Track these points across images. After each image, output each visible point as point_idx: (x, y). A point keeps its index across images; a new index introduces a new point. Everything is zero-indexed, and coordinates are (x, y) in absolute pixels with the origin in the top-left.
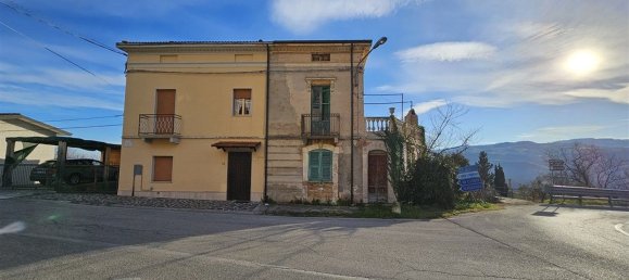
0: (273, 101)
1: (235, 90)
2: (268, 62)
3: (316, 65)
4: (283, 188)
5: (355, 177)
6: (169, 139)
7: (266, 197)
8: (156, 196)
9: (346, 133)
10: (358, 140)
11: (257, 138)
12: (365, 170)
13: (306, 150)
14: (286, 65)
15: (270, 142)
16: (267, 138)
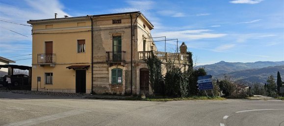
0: (95, 45)
1: (78, 40)
2: (92, 26)
3: (115, 25)
4: (100, 87)
5: (133, 81)
6: (50, 65)
7: (92, 91)
8: (46, 91)
9: (128, 60)
10: (135, 63)
11: (88, 63)
12: (138, 78)
13: (110, 69)
14: (101, 27)
15: (94, 65)
16: (93, 63)
